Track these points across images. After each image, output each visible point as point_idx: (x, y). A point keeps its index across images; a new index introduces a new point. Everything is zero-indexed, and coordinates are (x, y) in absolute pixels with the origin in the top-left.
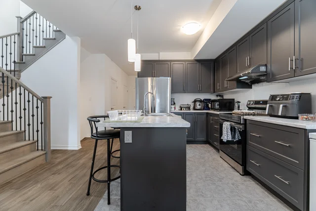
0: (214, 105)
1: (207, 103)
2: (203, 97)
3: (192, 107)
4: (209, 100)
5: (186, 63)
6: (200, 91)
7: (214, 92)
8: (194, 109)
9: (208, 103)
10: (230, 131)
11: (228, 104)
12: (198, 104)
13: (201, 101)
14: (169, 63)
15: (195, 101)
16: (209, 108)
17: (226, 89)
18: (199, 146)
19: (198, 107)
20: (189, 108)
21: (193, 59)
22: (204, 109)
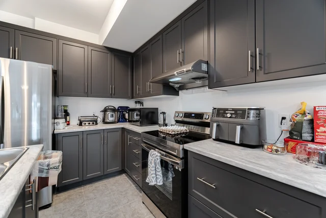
0: (132, 116)
1: (123, 112)
2: (117, 103)
3: (100, 120)
4: (126, 109)
5: (90, 48)
6: (112, 96)
7: (132, 98)
8: (104, 122)
9: (125, 113)
10: (160, 168)
11: (150, 115)
12: (109, 114)
13: (114, 110)
14: (55, 40)
15: (105, 111)
16: (126, 119)
17: (149, 94)
18: (112, 180)
19: (110, 119)
20: (95, 122)
21: (101, 44)
22: (119, 121)
